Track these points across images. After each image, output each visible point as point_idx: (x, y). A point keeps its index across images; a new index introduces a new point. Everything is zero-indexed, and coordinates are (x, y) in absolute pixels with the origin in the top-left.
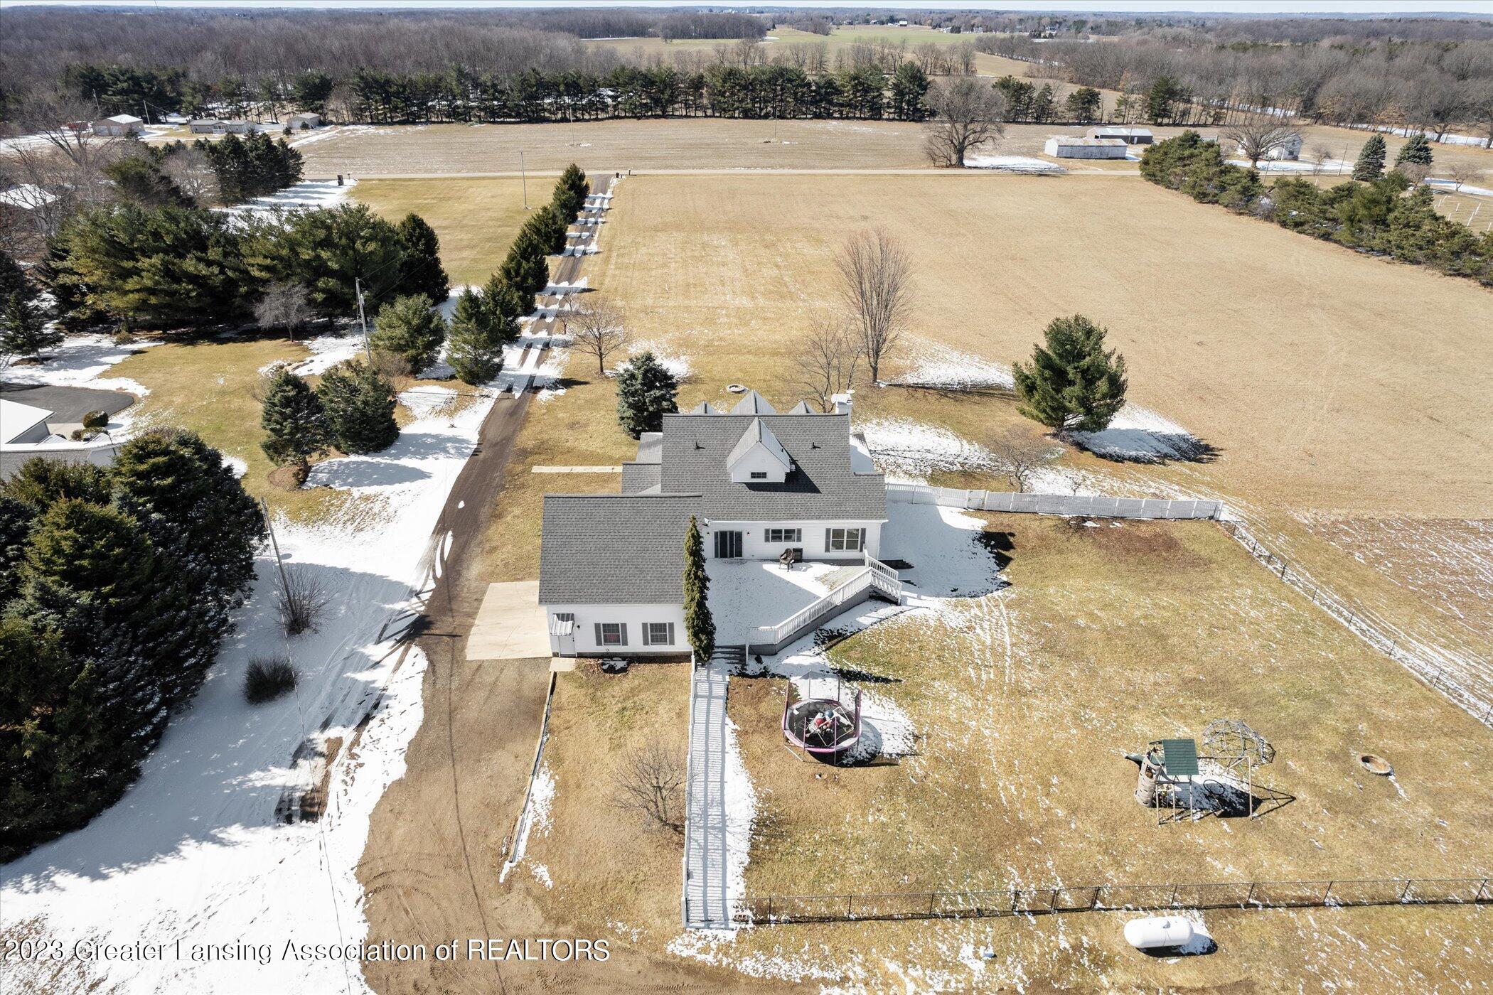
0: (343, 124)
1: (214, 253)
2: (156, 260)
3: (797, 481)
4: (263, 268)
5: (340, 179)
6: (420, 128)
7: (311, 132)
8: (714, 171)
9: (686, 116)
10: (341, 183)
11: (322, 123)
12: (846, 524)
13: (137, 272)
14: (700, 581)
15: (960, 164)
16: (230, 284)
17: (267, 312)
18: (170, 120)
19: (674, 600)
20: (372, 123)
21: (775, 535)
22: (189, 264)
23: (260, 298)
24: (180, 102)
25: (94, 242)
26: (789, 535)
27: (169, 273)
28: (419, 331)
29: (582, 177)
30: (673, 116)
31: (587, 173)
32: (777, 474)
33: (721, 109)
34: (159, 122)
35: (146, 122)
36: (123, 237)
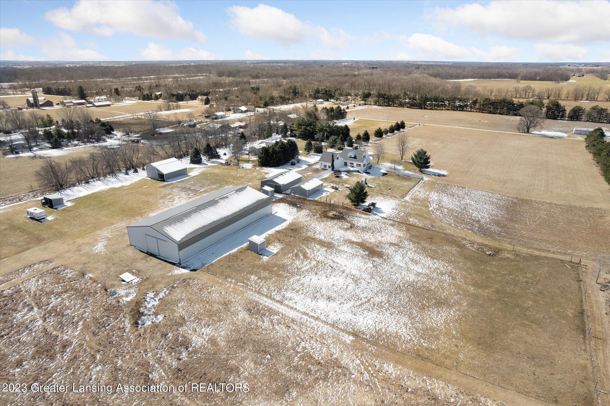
0: (371, 105)
1: (312, 127)
2: (304, 127)
3: (355, 157)
4: (318, 130)
5: (354, 118)
6: (390, 108)
7: (361, 106)
8: (449, 127)
9: (471, 111)
10: (354, 119)
11: (365, 104)
12: (359, 163)
13: (301, 128)
14: (333, 161)
15: (528, 132)
16: (313, 132)
17: (316, 137)
18: (331, 101)
19: (330, 162)
20: (378, 105)
21: (351, 163)
22: (308, 128)
23: (316, 134)
24: (334, 97)
25: (297, 123)
26: (353, 164)
27: (306, 129)
28: (334, 141)
29: (404, 124)
30: (466, 111)
31: (405, 123)
32: (353, 156)
33: (481, 110)
34: (329, 101)
35: (325, 101)
36: (301, 123)
